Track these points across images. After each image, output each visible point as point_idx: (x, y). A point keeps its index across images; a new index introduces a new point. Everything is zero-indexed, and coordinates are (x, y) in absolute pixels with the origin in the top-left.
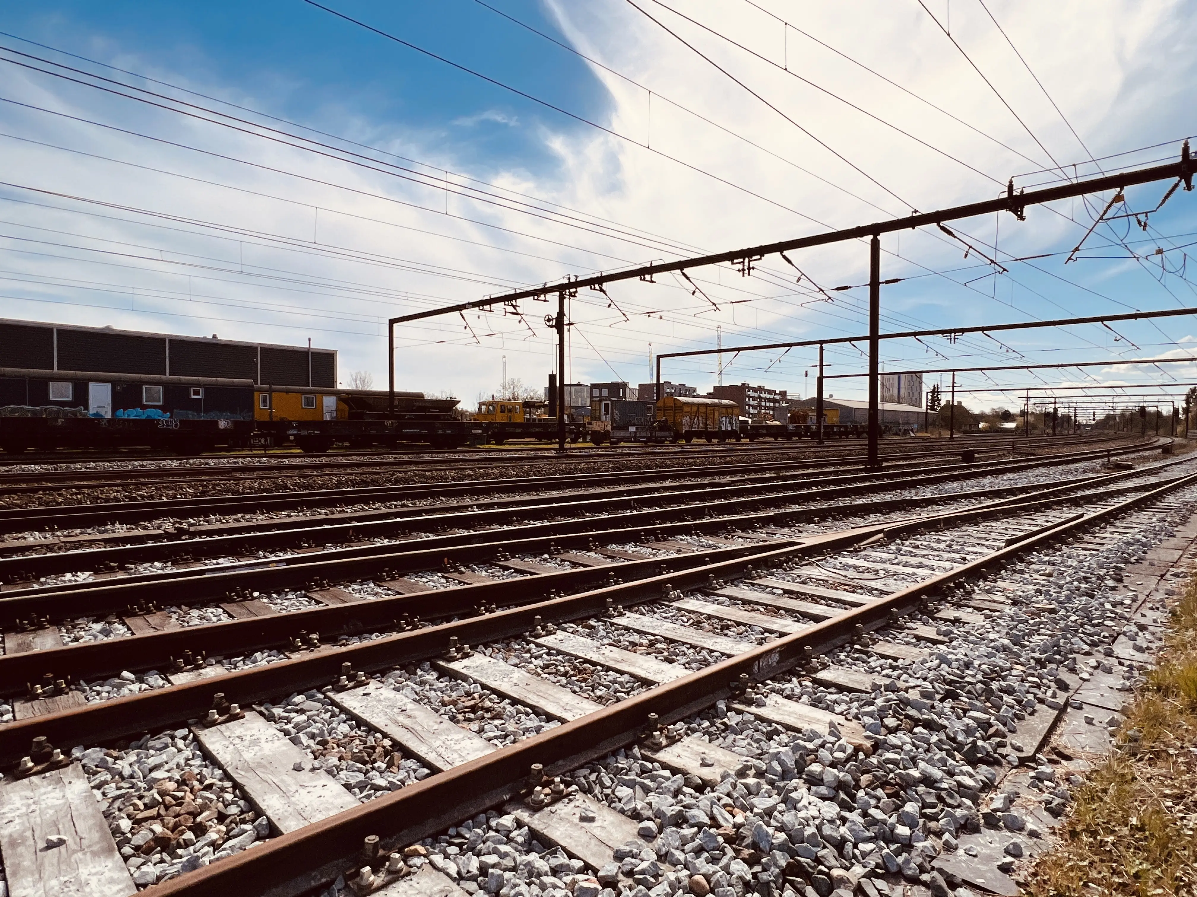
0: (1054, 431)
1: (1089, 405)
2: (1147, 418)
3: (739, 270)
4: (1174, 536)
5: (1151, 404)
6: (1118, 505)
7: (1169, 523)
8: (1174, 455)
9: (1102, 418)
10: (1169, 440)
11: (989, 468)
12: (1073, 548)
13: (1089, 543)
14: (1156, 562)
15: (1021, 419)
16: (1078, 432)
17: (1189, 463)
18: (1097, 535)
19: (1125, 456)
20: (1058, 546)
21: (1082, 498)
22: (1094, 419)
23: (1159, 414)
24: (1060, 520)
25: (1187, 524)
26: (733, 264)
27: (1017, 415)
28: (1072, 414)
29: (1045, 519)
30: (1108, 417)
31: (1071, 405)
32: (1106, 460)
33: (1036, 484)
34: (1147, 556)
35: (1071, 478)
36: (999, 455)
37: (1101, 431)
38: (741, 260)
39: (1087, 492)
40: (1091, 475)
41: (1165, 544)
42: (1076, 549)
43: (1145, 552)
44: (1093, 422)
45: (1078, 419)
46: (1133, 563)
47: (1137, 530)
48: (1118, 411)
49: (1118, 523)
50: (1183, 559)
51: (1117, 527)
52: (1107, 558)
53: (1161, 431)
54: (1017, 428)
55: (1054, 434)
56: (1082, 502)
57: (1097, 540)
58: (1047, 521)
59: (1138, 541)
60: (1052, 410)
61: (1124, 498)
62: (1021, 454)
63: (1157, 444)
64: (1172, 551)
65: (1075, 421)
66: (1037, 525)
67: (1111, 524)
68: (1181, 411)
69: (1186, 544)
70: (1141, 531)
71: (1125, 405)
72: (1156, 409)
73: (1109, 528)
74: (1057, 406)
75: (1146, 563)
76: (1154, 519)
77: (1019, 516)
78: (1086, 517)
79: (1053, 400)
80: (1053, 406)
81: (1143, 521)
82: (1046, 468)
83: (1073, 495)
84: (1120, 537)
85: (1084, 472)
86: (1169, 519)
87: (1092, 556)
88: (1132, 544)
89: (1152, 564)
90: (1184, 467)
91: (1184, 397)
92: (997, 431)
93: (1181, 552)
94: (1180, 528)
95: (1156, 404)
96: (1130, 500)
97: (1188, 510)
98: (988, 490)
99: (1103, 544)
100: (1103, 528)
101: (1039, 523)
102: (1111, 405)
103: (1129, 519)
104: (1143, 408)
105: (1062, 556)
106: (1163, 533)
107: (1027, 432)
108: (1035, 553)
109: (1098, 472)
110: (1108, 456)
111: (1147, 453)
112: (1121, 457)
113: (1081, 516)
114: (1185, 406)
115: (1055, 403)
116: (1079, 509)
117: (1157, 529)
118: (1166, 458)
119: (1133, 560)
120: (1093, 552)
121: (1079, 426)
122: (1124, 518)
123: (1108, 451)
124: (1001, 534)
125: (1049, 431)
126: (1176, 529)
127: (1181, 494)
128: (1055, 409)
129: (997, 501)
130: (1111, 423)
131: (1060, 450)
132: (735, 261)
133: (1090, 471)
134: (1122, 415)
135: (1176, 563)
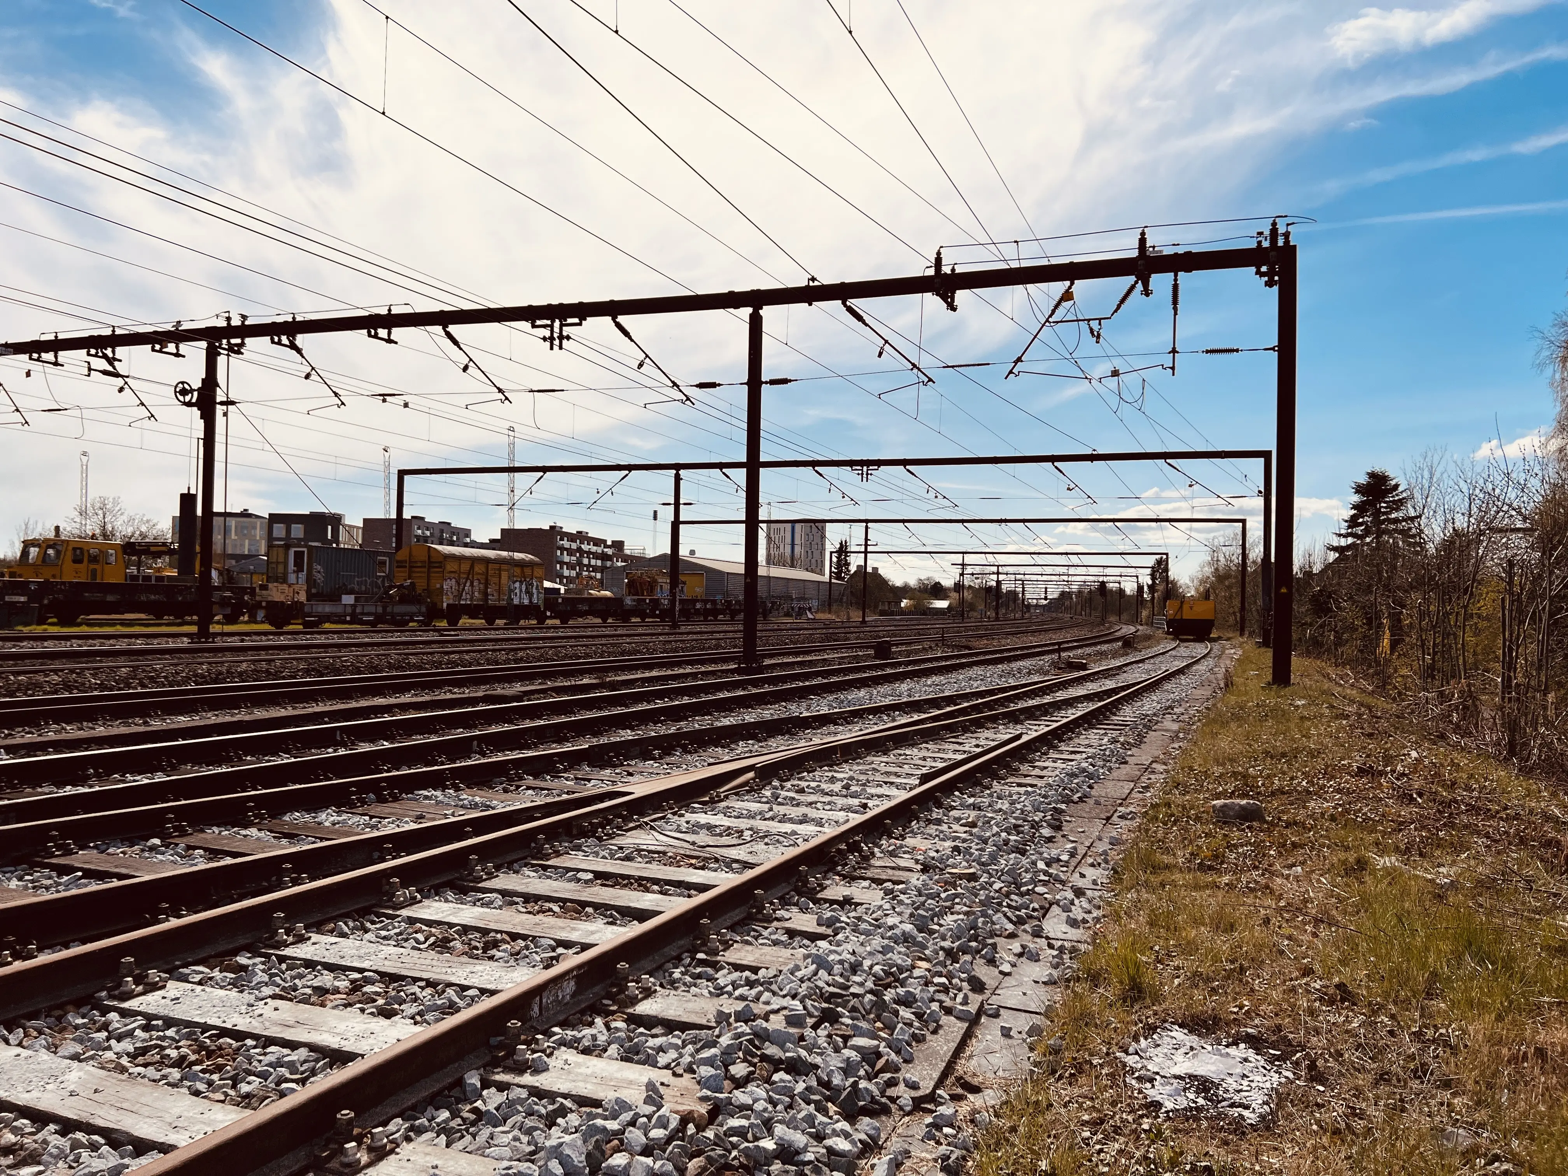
0: (997, 614)
1: (1040, 578)
2: (1109, 598)
3: (544, 339)
4: (1126, 763)
5: (1112, 579)
6: (1065, 720)
7: (1123, 744)
8: (1136, 649)
9: (1056, 596)
10: (1132, 629)
11: (910, 668)
12: (1006, 784)
13: (1026, 776)
14: (1102, 800)
15: (954, 595)
16: (1027, 615)
17: (1152, 661)
18: (1037, 764)
19: (1080, 651)
20: (986, 781)
21: (1023, 711)
22: (1046, 598)
23: (1121, 591)
24: (993, 744)
25: (1143, 746)
26: (534, 326)
27: (949, 589)
28: (1020, 589)
29: (974, 742)
30: (1063, 594)
31: (1018, 577)
32: (1055, 656)
33: (968, 691)
34: (1093, 792)
35: (1012, 682)
36: (924, 649)
37: (1054, 615)
38: (549, 322)
39: (1031, 703)
40: (1036, 678)
41: (1115, 774)
42: (1010, 785)
43: (1090, 787)
44: (1045, 602)
45: (1028, 596)
46: (1076, 803)
47: (1084, 756)
48: (1075, 588)
49: (1063, 747)
50: (1134, 795)
51: (1061, 752)
52: (1045, 797)
53: (1125, 617)
54: (950, 607)
55: (997, 619)
56: (1022, 717)
57: (1037, 772)
58: (977, 746)
59: (1084, 770)
60: (994, 584)
61: (1074, 711)
62: (954, 647)
63: (1118, 634)
64: (1121, 784)
65: (1023, 600)
66: (965, 752)
67: (1055, 748)
68: (1146, 589)
69: (1138, 773)
70: (1089, 757)
71: (1083, 578)
72: (1117, 585)
73: (1053, 754)
74: (1001, 577)
75: (1091, 801)
76: (1106, 740)
77: (943, 739)
78: (1025, 739)
79: (995, 569)
80: (994, 577)
81: (1095, 743)
82: (983, 668)
83: (1012, 707)
84: (1064, 766)
85: (1029, 673)
86: (1122, 739)
87: (1027, 793)
88: (1077, 776)
89: (1098, 803)
90: (1147, 666)
91: (1149, 571)
92: (924, 614)
93: (1132, 784)
94: (1134, 750)
95: (1118, 578)
96: (1079, 713)
97: (1145, 726)
98: (905, 700)
99: (1042, 777)
100: (1045, 754)
101: (967, 749)
102: (1065, 578)
103: (1077, 741)
104: (1103, 584)
105: (991, 795)
106: (1114, 759)
107: (963, 615)
108: (957, 793)
109: (1046, 673)
110: (1059, 651)
111: (1105, 647)
112: (1074, 652)
113: (1018, 737)
114: (1150, 582)
115: (998, 573)
116: (1019, 726)
117: (1107, 753)
118: (1127, 654)
119: (1075, 797)
120: (1029, 789)
121: (1029, 606)
122: (1071, 739)
123: (1059, 644)
124: (917, 767)
125: (991, 613)
126: (1129, 753)
127: (1139, 704)
128: (999, 582)
129: (916, 717)
130: (1067, 603)
131: (1003, 642)
132: (538, 322)
133: (1037, 671)
134: (1080, 593)
135: (1125, 800)
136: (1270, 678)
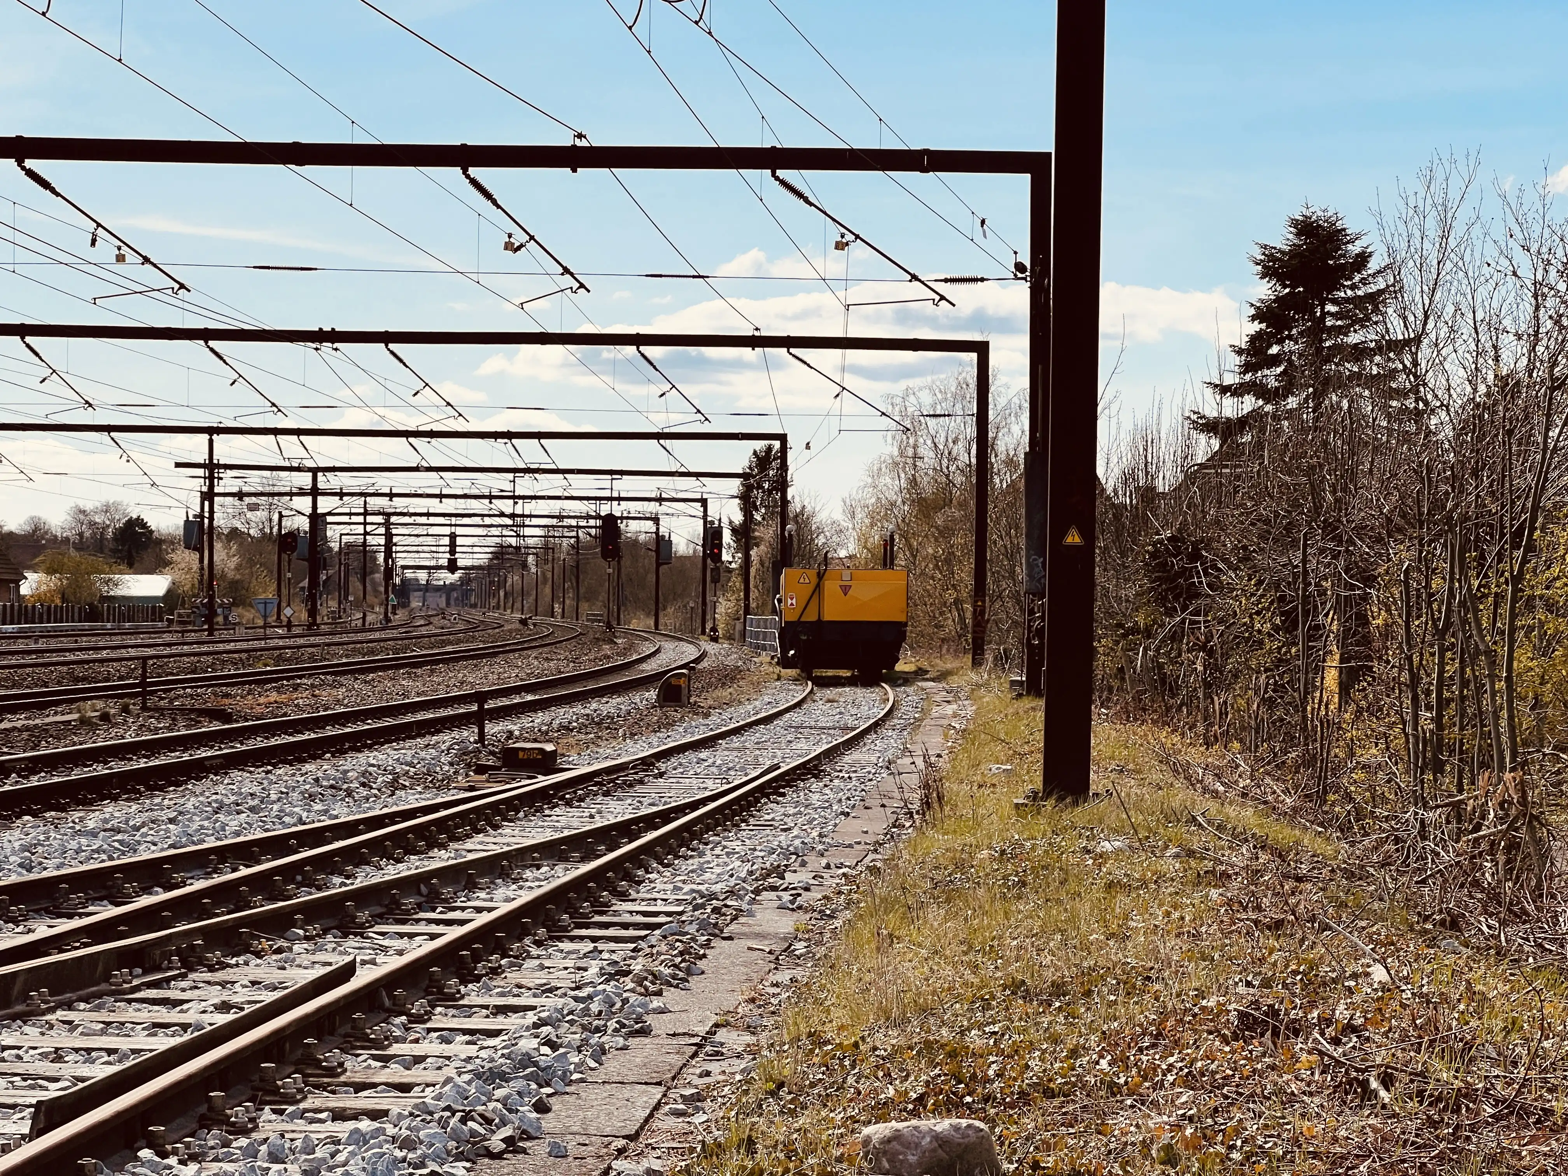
0: (313, 613)
1: (434, 505)
2: (626, 562)
4: (645, 1032)
5: (634, 508)
6: (485, 918)
7: (640, 981)
8: (695, 710)
9: (481, 558)
10: (690, 652)
11: (35, 781)
12: (302, 1115)
13: (360, 1087)
14: (572, 1147)
15: (187, 559)
16: (400, 616)
17: (736, 741)
18: (396, 1049)
19: (540, 718)
20: (239, 1113)
21: (364, 896)
22: (452, 566)
23: (662, 544)
24: (269, 997)
25: (693, 980)
27: (171, 541)
28: (377, 541)
29: (216, 995)
30: (501, 553)
31: (375, 503)
32: (470, 734)
33: (211, 843)
34: (548, 1122)
35: (343, 813)
36: (84, 721)
37: (476, 615)
39: (392, 872)
40: (412, 800)
41: (613, 1065)
42: (311, 1116)
43: (542, 1108)
44: (451, 578)
45: (402, 560)
46: (499, 1156)
47: (531, 1018)
48: (533, 535)
49: (473, 995)
50: (665, 1122)
51: (469, 1010)
52: (407, 1144)
53: (670, 618)
54: (171, 596)
55: (312, 627)
56: (363, 916)
57: (395, 1073)
58: (224, 1007)
59: (527, 1060)
60: (303, 524)
61: (510, 890)
62: (174, 714)
63: (650, 667)
64: (627, 1092)
65: (389, 573)
66: (185, 1027)
67: (450, 1000)
68: (727, 537)
69: (677, 1060)
70: (543, 1023)
71: (554, 507)
72: (650, 526)
73: (442, 1018)
74: (325, 504)
75: (539, 1149)
76: (594, 970)
77: (118, 994)
78: (363, 977)
79: (304, 480)
80: (304, 504)
81: (563, 979)
82: (259, 773)
83: (337, 885)
84: (472, 1050)
85: (395, 786)
86: (637, 966)
87: (359, 1139)
88: (504, 1077)
89: (558, 1153)
90: (721, 755)
91: (734, 486)
92: (93, 615)
93: (657, 1093)
94: (671, 996)
95: (653, 507)
96: (526, 897)
97: (703, 926)
98: (14, 879)
99: (405, 1088)
100: (420, 1019)
101: (191, 1017)
102: (507, 506)
103: (513, 976)
104: (610, 523)
105: (251, 1153)
106: (612, 1025)
107: (210, 618)
108: (145, 1154)
109: (445, 783)
110: (479, 719)
111: (610, 706)
112: (525, 721)
113: (347, 972)
114: (738, 518)
115: (315, 492)
116: (352, 942)
117: (595, 1007)
118: (670, 725)
119: (496, 1142)
120: (365, 1125)
121: (406, 589)
122: (495, 972)
123: (480, 697)
124: (32, 1080)
125: (296, 612)
126: (656, 1003)
127: (693, 863)
128: (317, 519)
129: (42, 930)
130: (513, 579)
131: (325, 694)
133: (417, 779)
134: (547, 550)
135: (633, 1137)
136: (1038, 782)
